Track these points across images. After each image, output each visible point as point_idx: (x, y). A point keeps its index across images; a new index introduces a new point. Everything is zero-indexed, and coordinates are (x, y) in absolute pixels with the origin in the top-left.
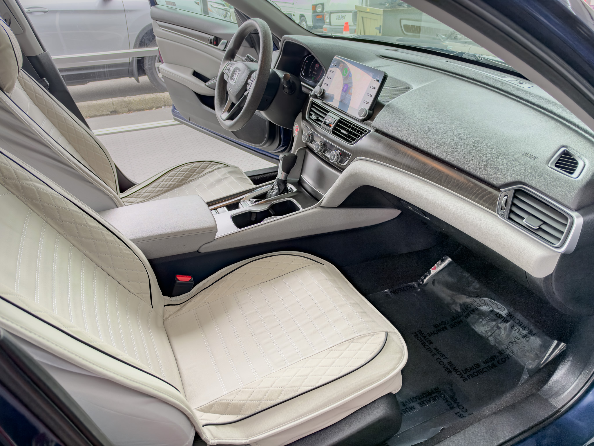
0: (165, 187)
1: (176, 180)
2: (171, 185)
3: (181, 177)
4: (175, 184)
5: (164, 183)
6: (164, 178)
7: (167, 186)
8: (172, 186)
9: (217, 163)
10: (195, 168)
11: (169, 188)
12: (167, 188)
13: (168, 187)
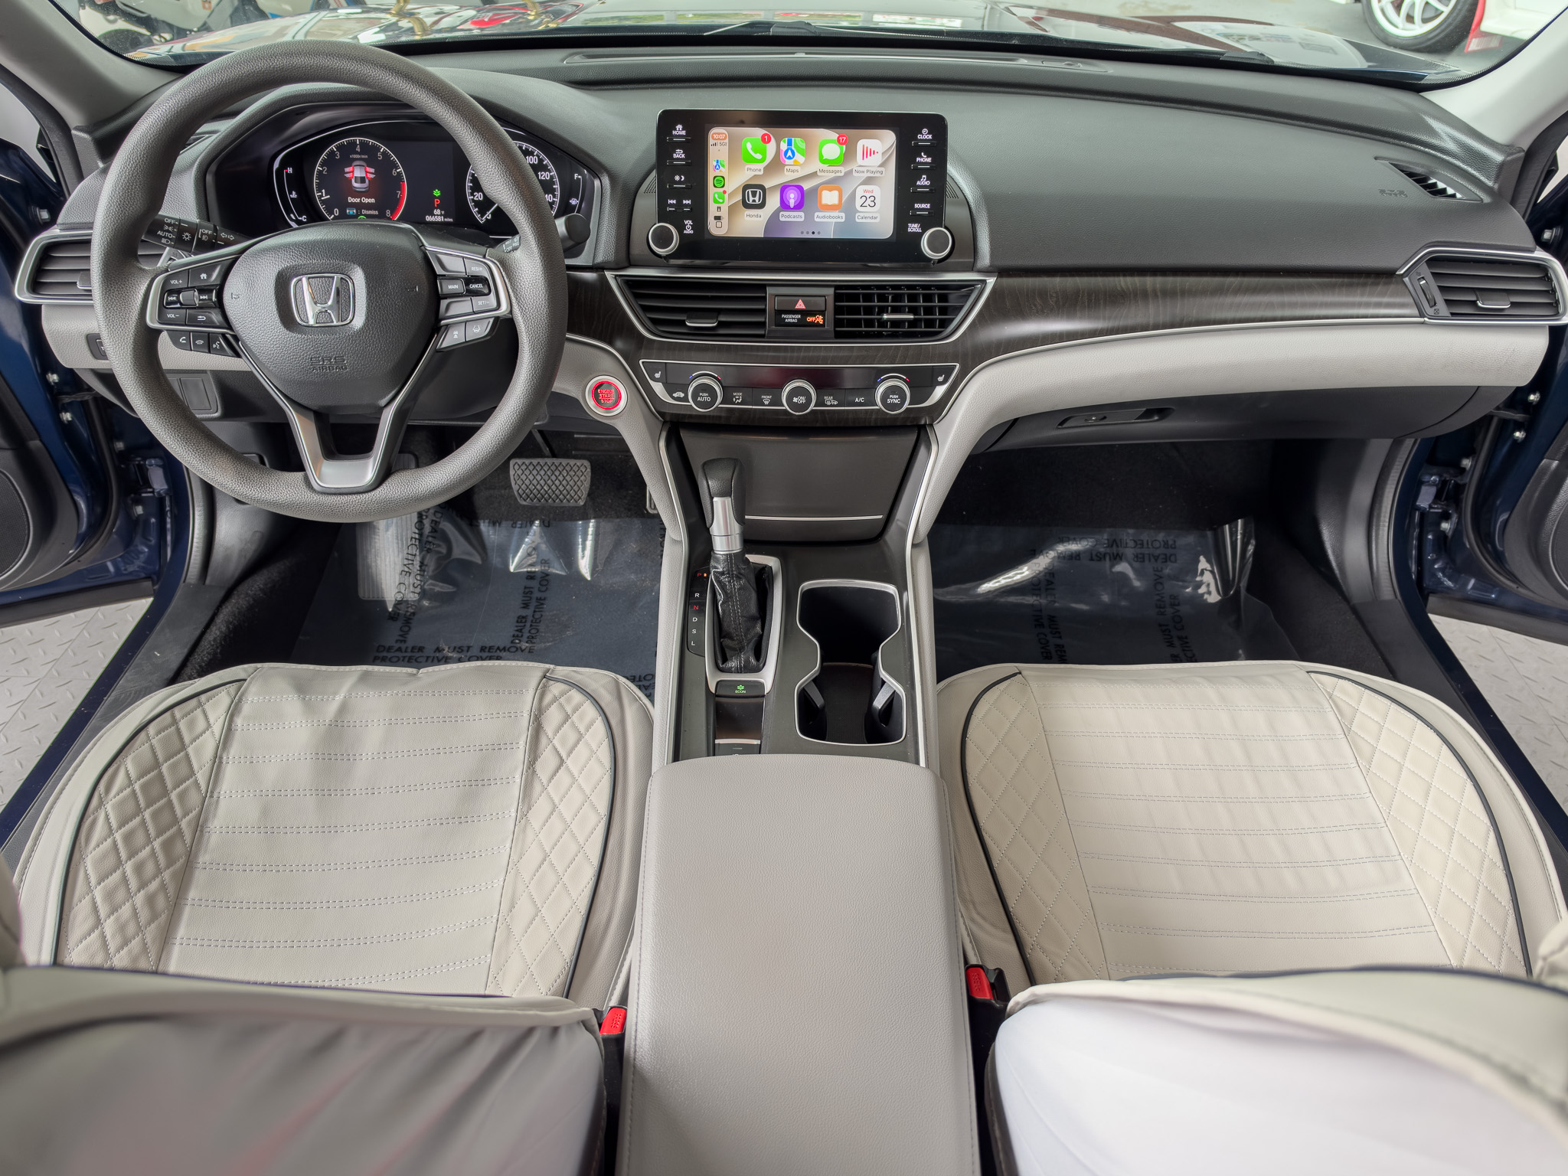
0: (140, 929)
1: (150, 868)
2: (150, 900)
3: (149, 841)
4: (163, 886)
5: (117, 919)
6: (86, 902)
7: (144, 915)
8: (161, 902)
9: (193, 702)
10: (149, 776)
11: (163, 917)
12: (153, 926)
13: (154, 916)
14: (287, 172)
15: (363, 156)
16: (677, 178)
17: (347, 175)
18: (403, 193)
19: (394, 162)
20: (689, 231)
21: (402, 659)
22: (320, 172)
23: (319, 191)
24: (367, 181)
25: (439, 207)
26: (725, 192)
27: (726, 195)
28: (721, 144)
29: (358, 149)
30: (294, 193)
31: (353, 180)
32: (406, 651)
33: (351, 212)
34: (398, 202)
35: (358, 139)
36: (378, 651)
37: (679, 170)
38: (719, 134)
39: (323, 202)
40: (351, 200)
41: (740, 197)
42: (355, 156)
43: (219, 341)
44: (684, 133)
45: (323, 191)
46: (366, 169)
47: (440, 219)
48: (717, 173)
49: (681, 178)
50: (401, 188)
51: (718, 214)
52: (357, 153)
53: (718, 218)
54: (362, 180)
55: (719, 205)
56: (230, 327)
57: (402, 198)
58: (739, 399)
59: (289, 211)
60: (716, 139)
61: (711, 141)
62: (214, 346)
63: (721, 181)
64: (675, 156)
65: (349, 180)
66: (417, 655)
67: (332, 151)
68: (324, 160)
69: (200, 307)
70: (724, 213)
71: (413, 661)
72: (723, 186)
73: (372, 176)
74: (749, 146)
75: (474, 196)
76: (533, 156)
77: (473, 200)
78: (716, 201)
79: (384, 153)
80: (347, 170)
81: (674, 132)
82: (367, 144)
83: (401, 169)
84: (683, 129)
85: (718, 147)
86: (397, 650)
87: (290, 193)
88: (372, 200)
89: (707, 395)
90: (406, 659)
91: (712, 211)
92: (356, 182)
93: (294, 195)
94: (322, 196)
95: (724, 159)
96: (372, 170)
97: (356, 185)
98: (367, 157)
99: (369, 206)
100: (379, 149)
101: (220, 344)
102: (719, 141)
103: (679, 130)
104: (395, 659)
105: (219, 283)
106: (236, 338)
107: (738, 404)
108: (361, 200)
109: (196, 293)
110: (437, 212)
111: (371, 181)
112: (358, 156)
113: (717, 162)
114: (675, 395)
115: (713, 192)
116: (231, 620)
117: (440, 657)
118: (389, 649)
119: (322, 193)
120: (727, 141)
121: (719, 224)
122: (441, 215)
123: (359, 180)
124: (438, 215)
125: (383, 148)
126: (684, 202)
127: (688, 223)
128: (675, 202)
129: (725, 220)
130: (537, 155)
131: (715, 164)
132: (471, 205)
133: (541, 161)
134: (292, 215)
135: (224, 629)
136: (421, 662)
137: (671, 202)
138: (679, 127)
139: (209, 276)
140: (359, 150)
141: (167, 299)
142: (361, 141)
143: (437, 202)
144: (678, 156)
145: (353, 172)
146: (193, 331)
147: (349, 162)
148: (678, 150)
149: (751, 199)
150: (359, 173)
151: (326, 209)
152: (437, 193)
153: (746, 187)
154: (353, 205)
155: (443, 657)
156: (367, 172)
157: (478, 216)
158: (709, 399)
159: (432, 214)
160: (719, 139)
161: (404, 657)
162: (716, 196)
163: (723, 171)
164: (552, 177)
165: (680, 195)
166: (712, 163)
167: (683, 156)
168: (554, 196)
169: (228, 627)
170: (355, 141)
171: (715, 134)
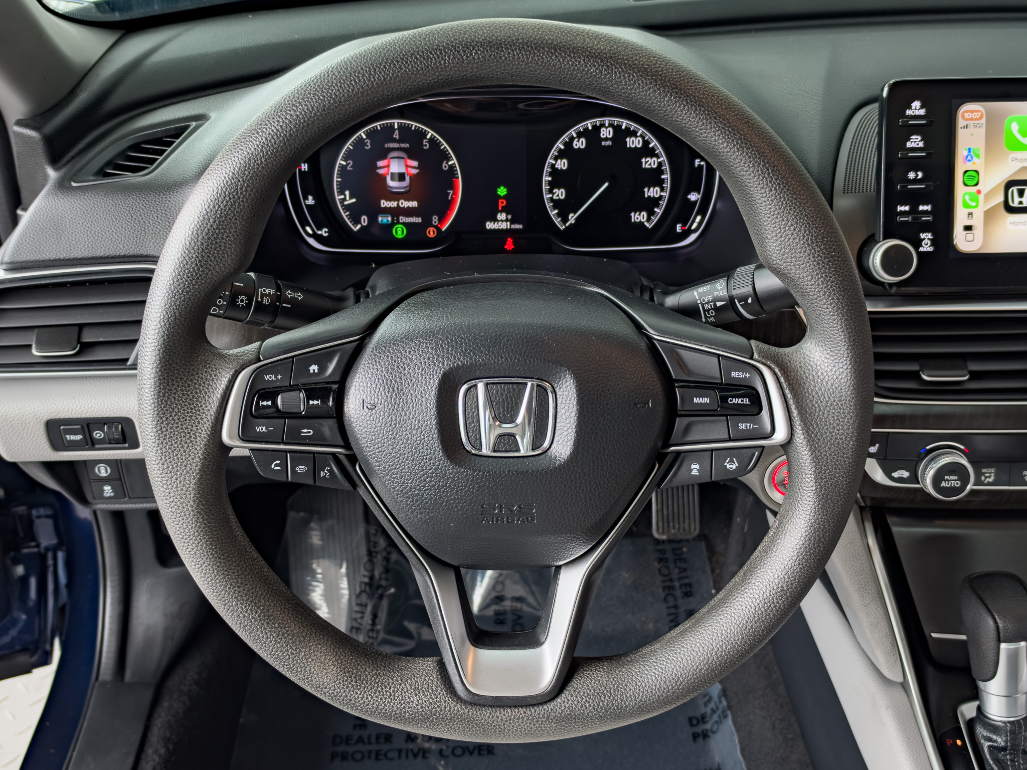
14: (300, 170)
15: (403, 145)
16: (911, 175)
17: (381, 171)
18: (455, 193)
19: (444, 152)
20: (926, 247)
21: (367, 754)
22: (343, 168)
23: (342, 192)
24: (407, 178)
25: (505, 210)
26: (979, 192)
27: (981, 197)
28: (975, 126)
29: (396, 135)
30: (310, 198)
31: (388, 178)
32: (370, 743)
33: (385, 221)
34: (449, 204)
35: (396, 122)
36: (334, 744)
37: (915, 165)
38: (972, 112)
39: (347, 208)
40: (384, 204)
41: (1001, 199)
42: (392, 145)
43: (330, 466)
44: (922, 112)
45: (347, 193)
46: (406, 162)
47: (504, 226)
48: (969, 166)
49: (917, 175)
50: (453, 186)
51: (968, 223)
52: (394, 141)
53: (968, 228)
54: (401, 177)
55: (970, 210)
56: (347, 445)
57: (453, 200)
58: (989, 477)
59: (304, 223)
60: (967, 120)
61: (961, 122)
62: (322, 474)
63: (973, 178)
64: (909, 145)
65: (383, 178)
66: (385, 747)
67: (360, 138)
68: (348, 151)
69: (306, 417)
70: (977, 221)
71: (382, 757)
72: (977, 184)
73: (415, 171)
74: (1015, 127)
75: (553, 194)
76: (636, 137)
77: (552, 199)
78: (966, 205)
79: (432, 141)
80: (380, 163)
81: (909, 112)
82: (408, 128)
83: (454, 161)
84: (922, 107)
85: (971, 130)
86: (357, 742)
87: (306, 198)
88: (414, 204)
89: (956, 478)
90: (373, 755)
91: (960, 219)
92: (392, 179)
93: (311, 201)
94: (345, 199)
95: (979, 146)
96: (415, 163)
97: (392, 183)
98: (407, 145)
99: (409, 212)
100: (424, 134)
101: (331, 471)
102: (972, 122)
103: (916, 108)
104: (358, 756)
105: (337, 379)
106: (353, 459)
107: (989, 484)
108: (398, 204)
109: (302, 395)
110: (502, 216)
111: (413, 177)
112: (396, 145)
113: (969, 150)
114: (896, 475)
115: (962, 193)
116: (168, 734)
117: (416, 751)
118: (347, 740)
119: (345, 195)
120: (983, 121)
121: (970, 236)
122: (507, 220)
123: (397, 177)
124: (502, 221)
125: (431, 133)
126: (921, 208)
127: (926, 237)
128: (907, 208)
129: (978, 231)
130: (641, 136)
131: (965, 153)
132: (549, 205)
133: (646, 143)
134: (308, 229)
135: (162, 751)
136: (392, 759)
137: (900, 208)
138: (916, 104)
139: (323, 369)
140: (397, 137)
141: (258, 403)
142: (400, 125)
143: (502, 203)
144: (914, 145)
145: (388, 166)
146: (291, 451)
147: (384, 154)
148: (914, 137)
149: (1017, 199)
150: (396, 167)
151: (351, 217)
152: (502, 191)
153: (1009, 184)
154: (387, 211)
155: (419, 750)
156: (407, 166)
157: (557, 221)
158: (957, 484)
159: (495, 220)
160: (972, 119)
161: (370, 752)
162: (967, 197)
163: (977, 163)
164: (660, 164)
165: (914, 199)
166: (961, 152)
167: (921, 145)
168: (662, 189)
169: (166, 747)
170: (392, 125)
171: (967, 112)
